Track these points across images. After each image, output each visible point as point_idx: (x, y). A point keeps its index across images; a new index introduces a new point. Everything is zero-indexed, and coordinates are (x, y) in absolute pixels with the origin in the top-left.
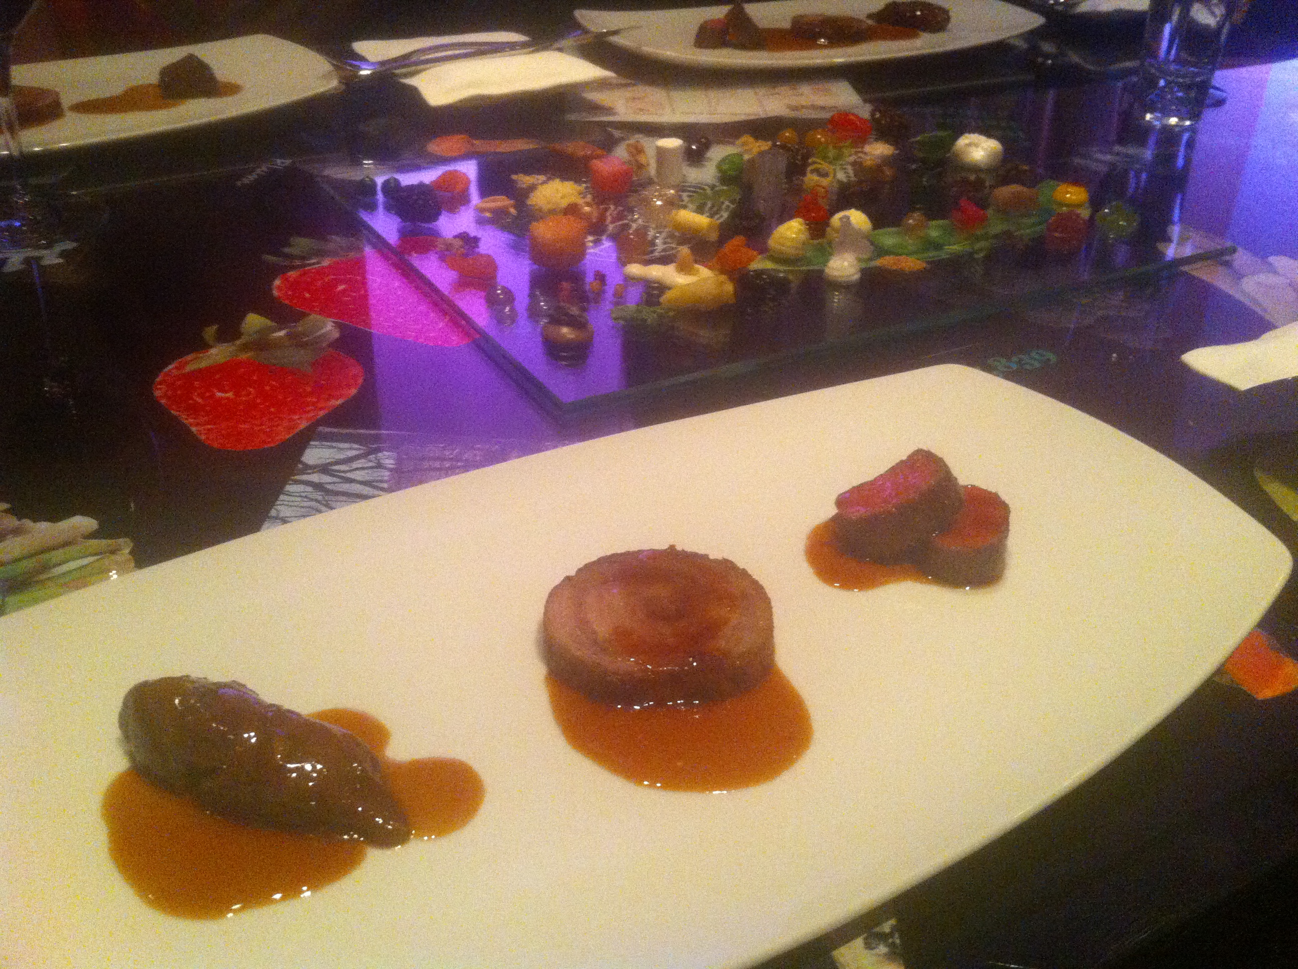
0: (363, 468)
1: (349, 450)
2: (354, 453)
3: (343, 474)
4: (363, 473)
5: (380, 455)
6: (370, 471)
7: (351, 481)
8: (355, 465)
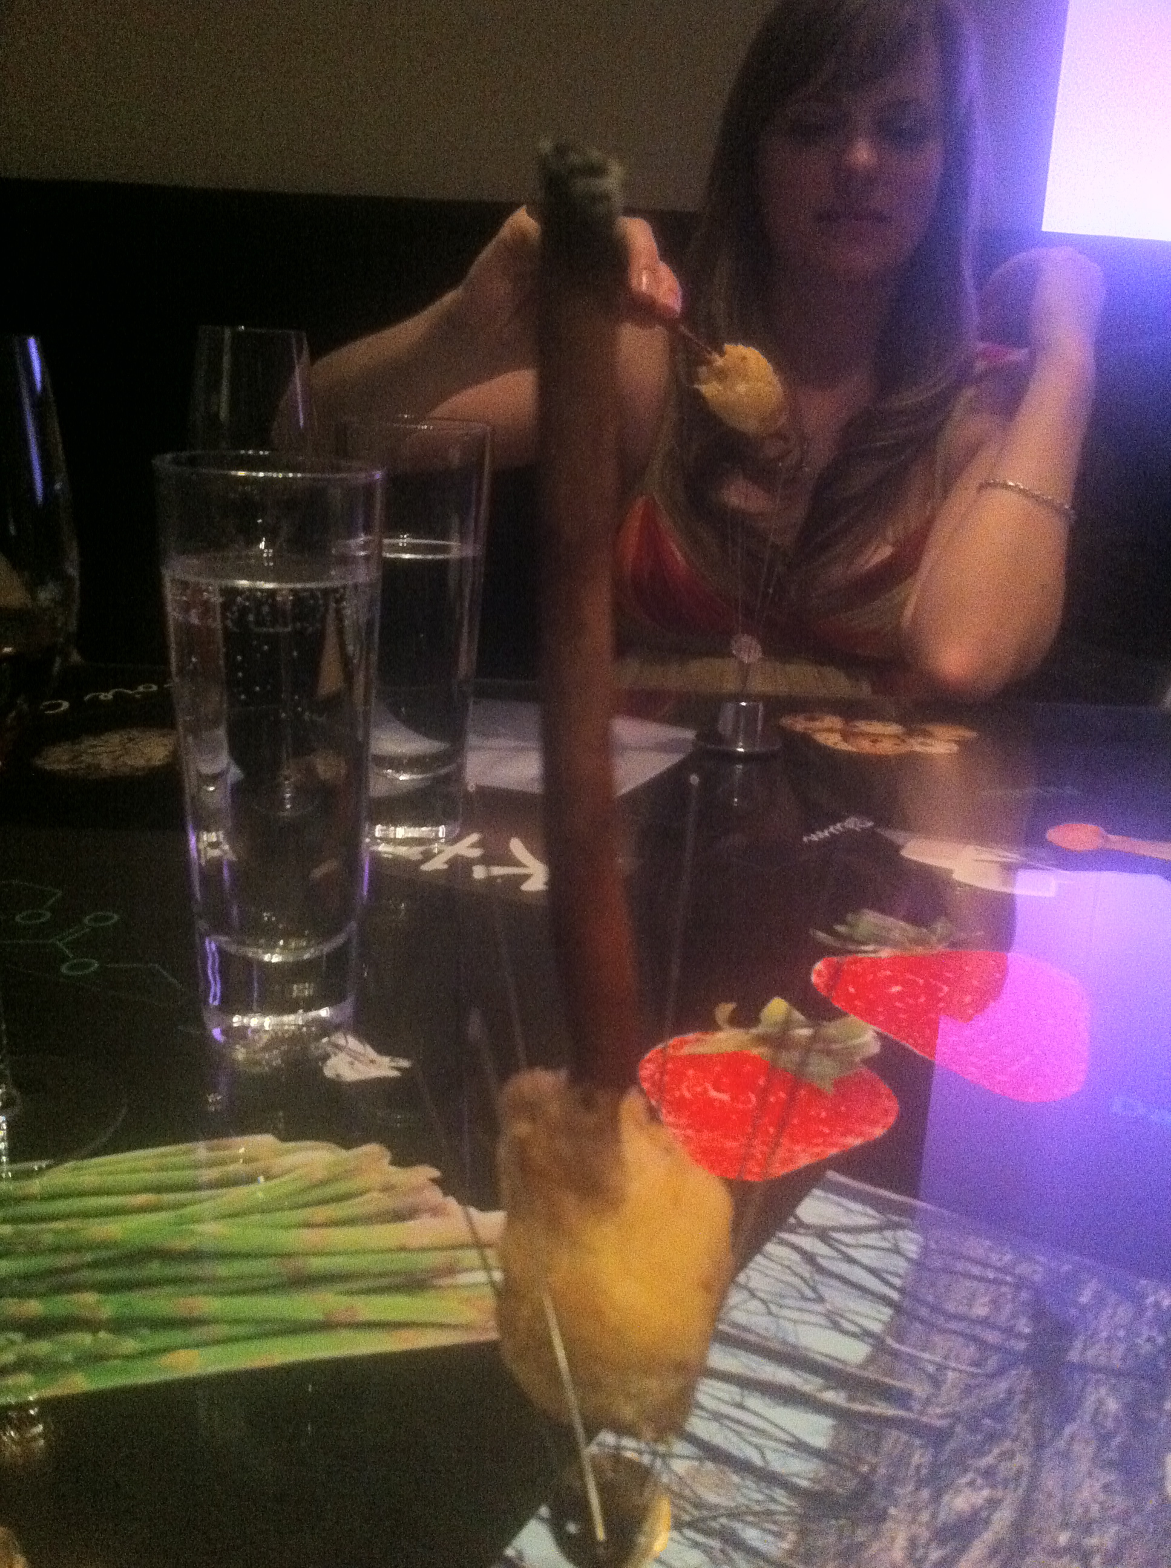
0: (874, 1248)
1: (862, 1215)
2: (863, 1221)
3: (843, 1248)
4: (872, 1253)
5: (900, 1233)
6: (881, 1253)
7: (851, 1260)
8: (864, 1239)
